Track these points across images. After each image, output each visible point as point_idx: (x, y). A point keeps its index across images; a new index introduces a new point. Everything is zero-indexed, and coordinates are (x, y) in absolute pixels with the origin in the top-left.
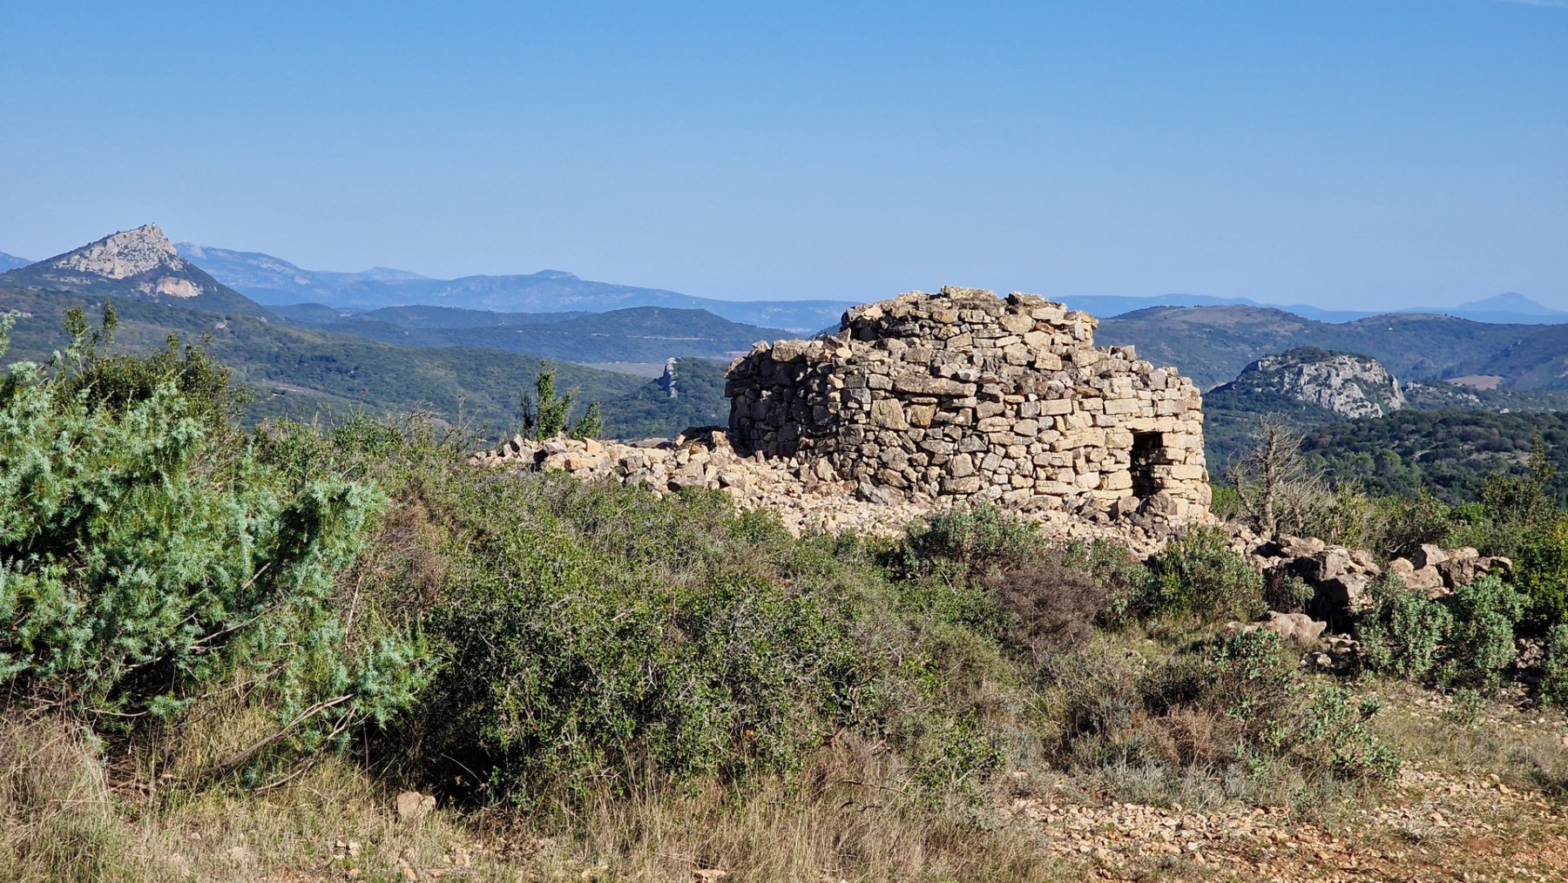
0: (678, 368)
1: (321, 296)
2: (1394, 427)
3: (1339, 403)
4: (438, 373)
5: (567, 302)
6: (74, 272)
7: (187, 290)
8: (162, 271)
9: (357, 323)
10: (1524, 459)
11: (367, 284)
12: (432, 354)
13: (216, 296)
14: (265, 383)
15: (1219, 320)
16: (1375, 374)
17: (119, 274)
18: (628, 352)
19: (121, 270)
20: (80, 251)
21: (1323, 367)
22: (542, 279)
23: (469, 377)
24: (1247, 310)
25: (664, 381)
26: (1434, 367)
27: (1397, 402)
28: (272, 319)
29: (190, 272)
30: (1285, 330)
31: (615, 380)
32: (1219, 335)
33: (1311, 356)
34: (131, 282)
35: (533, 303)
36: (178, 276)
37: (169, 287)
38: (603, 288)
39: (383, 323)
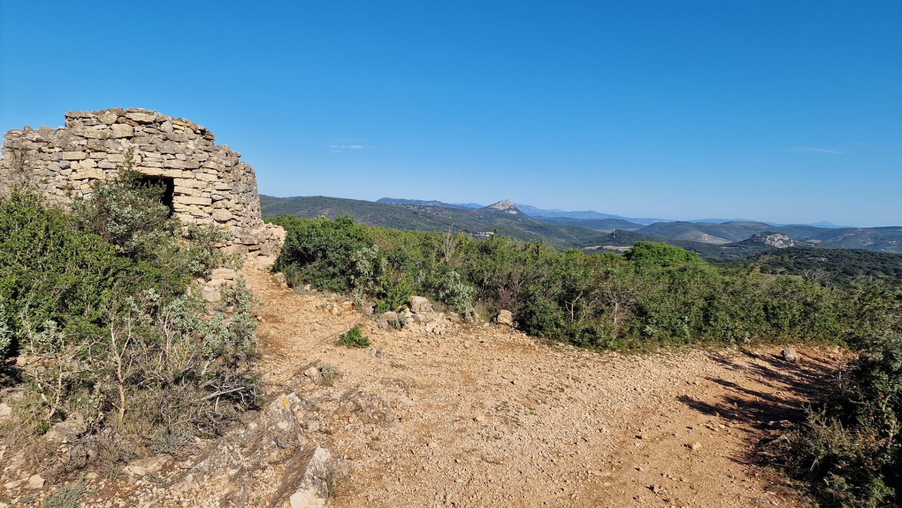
0: (616, 231)
1: (542, 214)
2: (788, 251)
3: (776, 245)
4: (564, 231)
5: (595, 217)
6: (493, 209)
7: (514, 212)
8: (510, 209)
9: (549, 220)
10: (823, 260)
11: (552, 212)
12: (562, 227)
13: (520, 214)
14: (528, 231)
15: (747, 225)
16: (786, 238)
17: (501, 209)
18: (606, 228)
19: (502, 208)
20: (494, 205)
21: (772, 236)
22: (589, 212)
23: (570, 232)
24: (755, 223)
25: (612, 234)
26: (803, 237)
27: (792, 245)
28: (531, 219)
29: (515, 209)
30: (764, 227)
31: (603, 233)
32: (747, 228)
33: (769, 234)
34: (503, 211)
35: (587, 217)
36: (513, 210)
37: (511, 212)
38: (602, 214)
39: (554, 220)
